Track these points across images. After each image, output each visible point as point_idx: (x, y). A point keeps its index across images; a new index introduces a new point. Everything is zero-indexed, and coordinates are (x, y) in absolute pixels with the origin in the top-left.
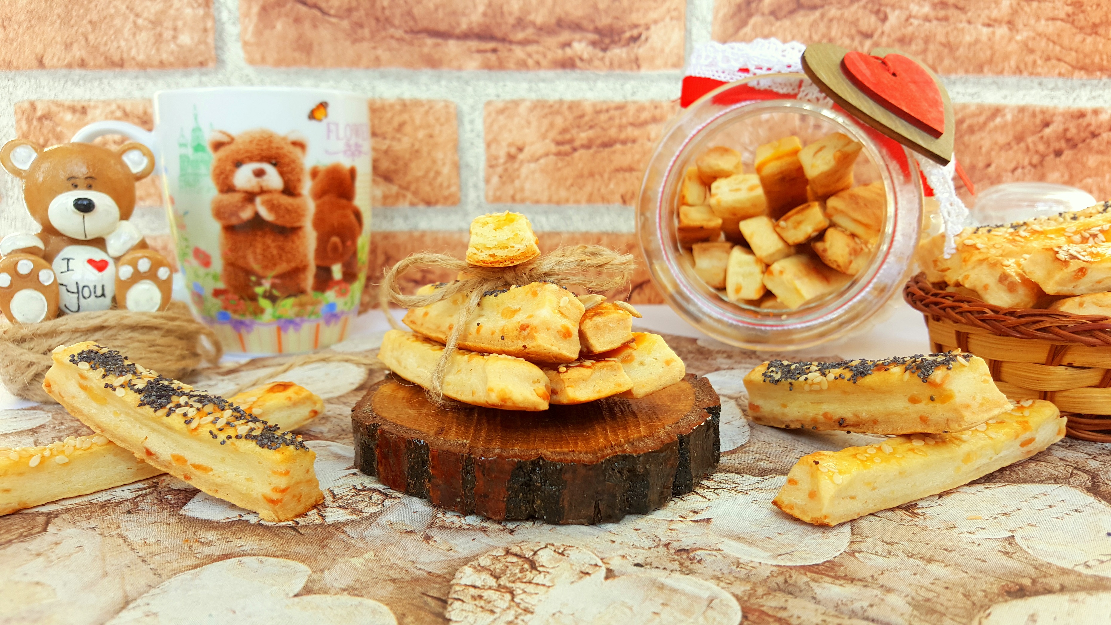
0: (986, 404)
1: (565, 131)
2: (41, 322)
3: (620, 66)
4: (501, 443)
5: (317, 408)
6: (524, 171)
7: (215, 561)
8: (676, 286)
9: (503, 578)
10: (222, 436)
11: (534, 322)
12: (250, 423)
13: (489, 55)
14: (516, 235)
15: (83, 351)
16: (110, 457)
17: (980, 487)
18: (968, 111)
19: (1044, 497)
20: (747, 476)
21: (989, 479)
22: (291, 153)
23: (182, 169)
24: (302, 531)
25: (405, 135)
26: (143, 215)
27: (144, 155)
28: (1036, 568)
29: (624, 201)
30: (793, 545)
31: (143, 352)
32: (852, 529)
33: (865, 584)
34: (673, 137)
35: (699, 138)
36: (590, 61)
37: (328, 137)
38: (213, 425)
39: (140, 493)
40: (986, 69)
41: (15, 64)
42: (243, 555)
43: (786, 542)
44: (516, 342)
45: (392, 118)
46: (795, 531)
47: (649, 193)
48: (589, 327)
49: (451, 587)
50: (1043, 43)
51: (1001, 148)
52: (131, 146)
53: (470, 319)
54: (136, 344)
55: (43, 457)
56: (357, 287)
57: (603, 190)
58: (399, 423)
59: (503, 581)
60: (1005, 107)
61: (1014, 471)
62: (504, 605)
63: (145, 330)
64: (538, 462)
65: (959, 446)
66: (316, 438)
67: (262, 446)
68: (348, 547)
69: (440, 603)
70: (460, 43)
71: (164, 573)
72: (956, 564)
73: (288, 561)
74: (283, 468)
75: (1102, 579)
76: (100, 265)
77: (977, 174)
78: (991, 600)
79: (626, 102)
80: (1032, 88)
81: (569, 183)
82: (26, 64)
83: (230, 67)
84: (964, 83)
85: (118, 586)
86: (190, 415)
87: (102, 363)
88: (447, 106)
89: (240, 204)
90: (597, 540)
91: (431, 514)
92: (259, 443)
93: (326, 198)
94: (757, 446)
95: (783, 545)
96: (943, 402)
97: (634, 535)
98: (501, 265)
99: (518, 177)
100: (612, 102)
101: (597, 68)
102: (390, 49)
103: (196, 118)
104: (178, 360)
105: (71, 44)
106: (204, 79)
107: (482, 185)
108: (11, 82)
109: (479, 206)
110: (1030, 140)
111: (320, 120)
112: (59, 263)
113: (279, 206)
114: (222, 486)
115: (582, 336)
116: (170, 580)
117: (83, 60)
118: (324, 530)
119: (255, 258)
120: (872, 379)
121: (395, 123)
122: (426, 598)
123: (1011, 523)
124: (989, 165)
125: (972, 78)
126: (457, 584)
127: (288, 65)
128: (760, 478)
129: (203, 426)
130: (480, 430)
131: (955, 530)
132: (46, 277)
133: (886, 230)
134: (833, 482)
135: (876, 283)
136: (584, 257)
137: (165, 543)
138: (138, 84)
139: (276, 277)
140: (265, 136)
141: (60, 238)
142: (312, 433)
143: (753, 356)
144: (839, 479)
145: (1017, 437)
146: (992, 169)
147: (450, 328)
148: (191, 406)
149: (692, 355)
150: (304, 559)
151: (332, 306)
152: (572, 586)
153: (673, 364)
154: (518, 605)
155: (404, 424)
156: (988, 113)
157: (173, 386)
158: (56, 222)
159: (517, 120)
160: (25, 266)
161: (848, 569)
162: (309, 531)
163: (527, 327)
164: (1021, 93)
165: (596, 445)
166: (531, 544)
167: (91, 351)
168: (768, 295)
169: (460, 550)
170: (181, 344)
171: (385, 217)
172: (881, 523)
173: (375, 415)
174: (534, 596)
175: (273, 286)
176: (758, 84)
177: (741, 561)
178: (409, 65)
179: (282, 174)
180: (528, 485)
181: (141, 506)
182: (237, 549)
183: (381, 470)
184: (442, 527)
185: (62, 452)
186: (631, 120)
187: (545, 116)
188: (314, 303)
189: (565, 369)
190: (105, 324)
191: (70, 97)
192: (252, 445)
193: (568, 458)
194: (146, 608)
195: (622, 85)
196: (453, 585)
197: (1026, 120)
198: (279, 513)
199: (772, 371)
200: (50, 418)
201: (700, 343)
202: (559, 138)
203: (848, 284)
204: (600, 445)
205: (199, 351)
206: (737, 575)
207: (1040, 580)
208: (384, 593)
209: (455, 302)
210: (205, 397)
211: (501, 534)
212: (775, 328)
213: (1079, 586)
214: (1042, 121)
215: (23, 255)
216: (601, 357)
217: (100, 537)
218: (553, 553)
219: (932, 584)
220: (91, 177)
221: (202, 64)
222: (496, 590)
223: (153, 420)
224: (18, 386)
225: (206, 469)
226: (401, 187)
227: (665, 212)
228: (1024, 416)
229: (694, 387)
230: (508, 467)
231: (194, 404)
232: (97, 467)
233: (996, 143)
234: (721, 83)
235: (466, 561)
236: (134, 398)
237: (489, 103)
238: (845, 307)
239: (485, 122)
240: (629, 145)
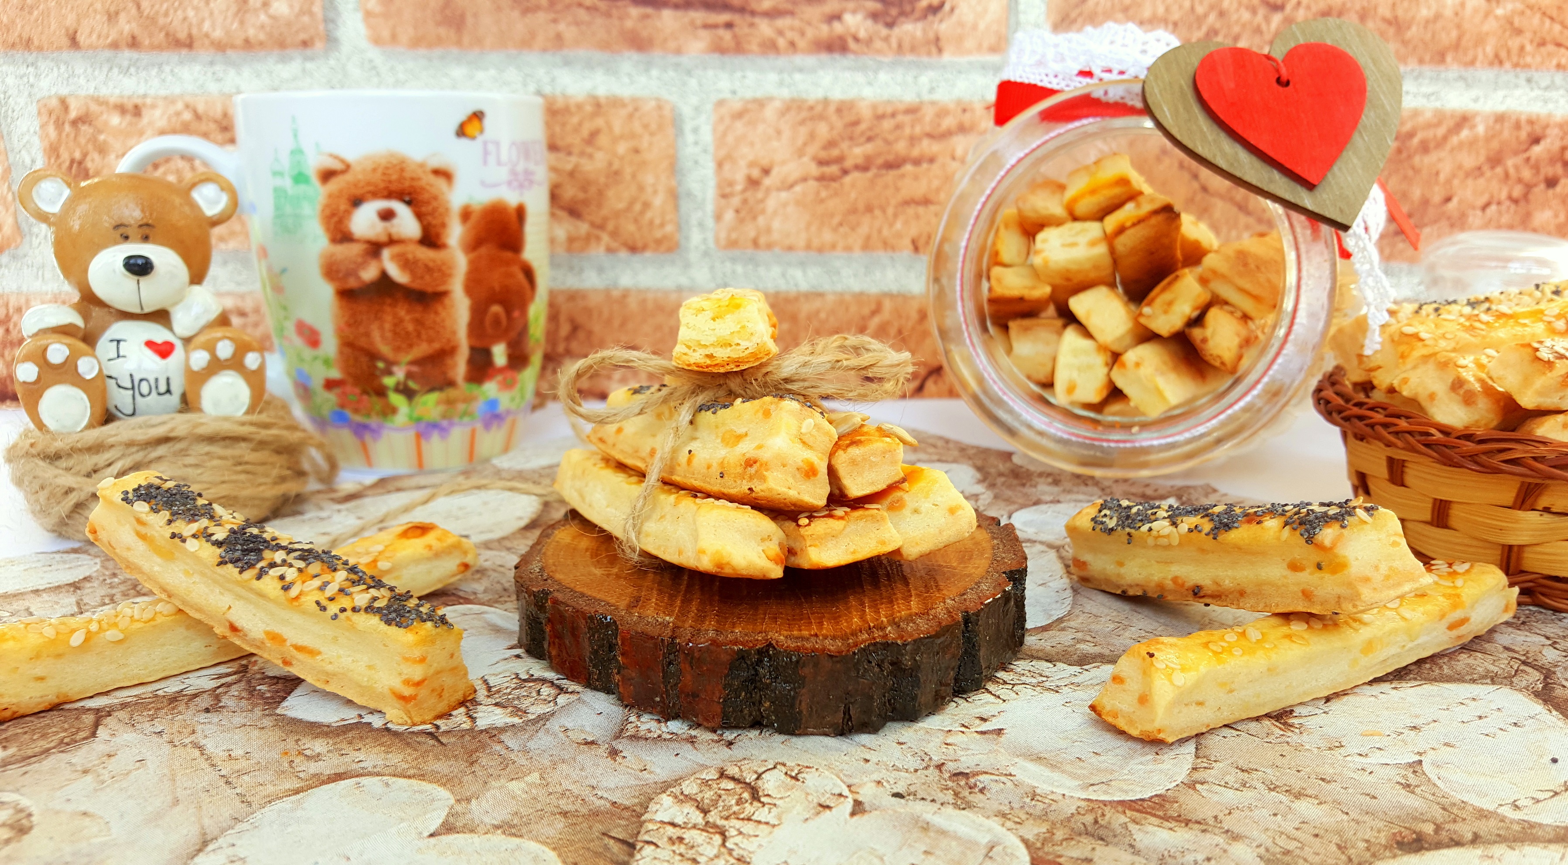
0: (1393, 577)
1: (831, 144)
2: (81, 431)
3: (913, 49)
4: (718, 622)
5: (469, 559)
6: (771, 203)
7: (324, 783)
8: (981, 380)
9: (712, 813)
10: (333, 608)
11: (765, 455)
12: (371, 590)
13: (721, 32)
14: (743, 327)
15: (140, 486)
16: (181, 631)
17: (1386, 687)
18: (1421, 120)
19: (1474, 703)
20: (1060, 665)
21: (1399, 675)
22: (431, 185)
23: (277, 208)
24: (444, 740)
25: (599, 149)
26: (225, 263)
27: (222, 189)
28: (1444, 809)
29: (916, 248)
30: (1112, 772)
31: (226, 473)
32: (1197, 749)
33: (1205, 827)
34: (982, 169)
35: (1020, 169)
36: (869, 42)
37: (485, 162)
38: (320, 593)
39: (223, 681)
40: (1449, 59)
41: (36, 43)
42: (362, 775)
43: (1103, 766)
44: (739, 482)
45: (580, 124)
46: (1118, 751)
47: (947, 247)
48: (842, 461)
49: (641, 824)
50: (1536, 20)
51: (1467, 175)
52: (203, 177)
53: (678, 443)
54: (216, 462)
55: (89, 632)
56: (529, 376)
57: (886, 232)
58: (578, 589)
59: (713, 817)
60: (1476, 114)
61: (1437, 664)
62: (711, 851)
63: (228, 442)
64: (767, 651)
65: (1356, 630)
66: (468, 601)
67: (388, 622)
68: (505, 763)
69: (625, 848)
70: (679, 13)
71: (255, 800)
72: (1334, 801)
73: (424, 783)
74: (417, 653)
75: (1532, 825)
76: (163, 348)
77: (1431, 212)
78: (1374, 855)
79: (921, 103)
80: (1517, 86)
81: (836, 220)
82: (52, 43)
83: (346, 48)
84: (1416, 78)
85: (193, 819)
86: (289, 578)
87: (166, 503)
88: (659, 108)
89: (360, 260)
90: (846, 758)
91: (620, 717)
92: (385, 618)
93: (483, 250)
94: (1079, 621)
95: (1099, 770)
96: (1334, 572)
97: (897, 750)
98: (722, 370)
99: (763, 211)
100: (901, 102)
101: (879, 52)
102: (577, 24)
103: (295, 136)
104: (275, 483)
105: (117, 13)
106: (309, 65)
107: (710, 223)
108: (31, 69)
109: (706, 254)
110: (1510, 163)
111: (473, 138)
112: (104, 347)
113: (416, 262)
114: (334, 675)
115: (832, 472)
116: (263, 811)
117: (134, 38)
118: (474, 738)
119: (383, 337)
120: (1240, 534)
121: (585, 132)
122: (606, 840)
123: (1420, 741)
124: (1448, 199)
125: (1428, 70)
126: (651, 821)
127: (430, 46)
128: (1077, 669)
129: (307, 594)
130: (690, 601)
131: (1342, 750)
132: (87, 367)
133: (1284, 305)
134: (1172, 683)
135: (1267, 384)
136: (841, 356)
137: (256, 756)
138: (214, 73)
139: (413, 363)
140: (395, 162)
141: (106, 310)
142: (461, 594)
143: (1090, 482)
144: (1180, 679)
145: (1443, 616)
146: (1452, 205)
147: (653, 452)
148: (291, 566)
149: (1003, 479)
150: (445, 781)
151: (493, 403)
152: (805, 825)
153: (960, 512)
154: (730, 851)
155: (585, 590)
156: (1451, 123)
157: (265, 535)
158: (100, 289)
159: (761, 128)
160: (57, 353)
161: (1184, 806)
162: (453, 740)
163: (755, 462)
164: (1501, 94)
165: (848, 627)
166: (755, 763)
167: (150, 486)
168: (1115, 394)
169: (658, 771)
170: (281, 460)
171: (571, 268)
172: (1240, 739)
173: (545, 576)
174: (753, 839)
175: (409, 375)
176: (1106, 93)
177: (1038, 791)
178: (605, 46)
179: (419, 216)
180: (753, 681)
181: (225, 701)
182: (354, 766)
183: (554, 653)
184: (635, 738)
185: (115, 625)
186: (928, 129)
187: (803, 122)
188: (468, 400)
189: (806, 521)
190: (172, 435)
191: (117, 91)
192: (374, 621)
193: (808, 645)
194: (230, 851)
195: (916, 77)
196: (645, 821)
197: (1506, 134)
198: (413, 714)
199: (1105, 515)
200: (98, 567)
201: (1016, 459)
202: (823, 155)
203: (1229, 382)
204: (854, 627)
205: (306, 466)
206: (1031, 811)
207: (1447, 826)
208: (551, 832)
209: (659, 416)
210: (310, 551)
211: (716, 748)
212: (1122, 445)
213: (1499, 835)
214: (1529, 135)
215: (56, 336)
216: (859, 503)
217: (169, 746)
218: (783, 777)
219: (1297, 829)
220: (147, 225)
221: (305, 44)
222: (703, 830)
223: (238, 583)
224: (53, 520)
225: (312, 652)
226: (593, 225)
227: (969, 274)
228: (1455, 587)
229: (994, 538)
230: (724, 658)
231: (295, 562)
232: (164, 645)
233: (1460, 167)
234: (1051, 92)
235: (665, 786)
236: (210, 553)
237: (721, 103)
238: (1222, 417)
239: (714, 130)
240: (925, 166)
